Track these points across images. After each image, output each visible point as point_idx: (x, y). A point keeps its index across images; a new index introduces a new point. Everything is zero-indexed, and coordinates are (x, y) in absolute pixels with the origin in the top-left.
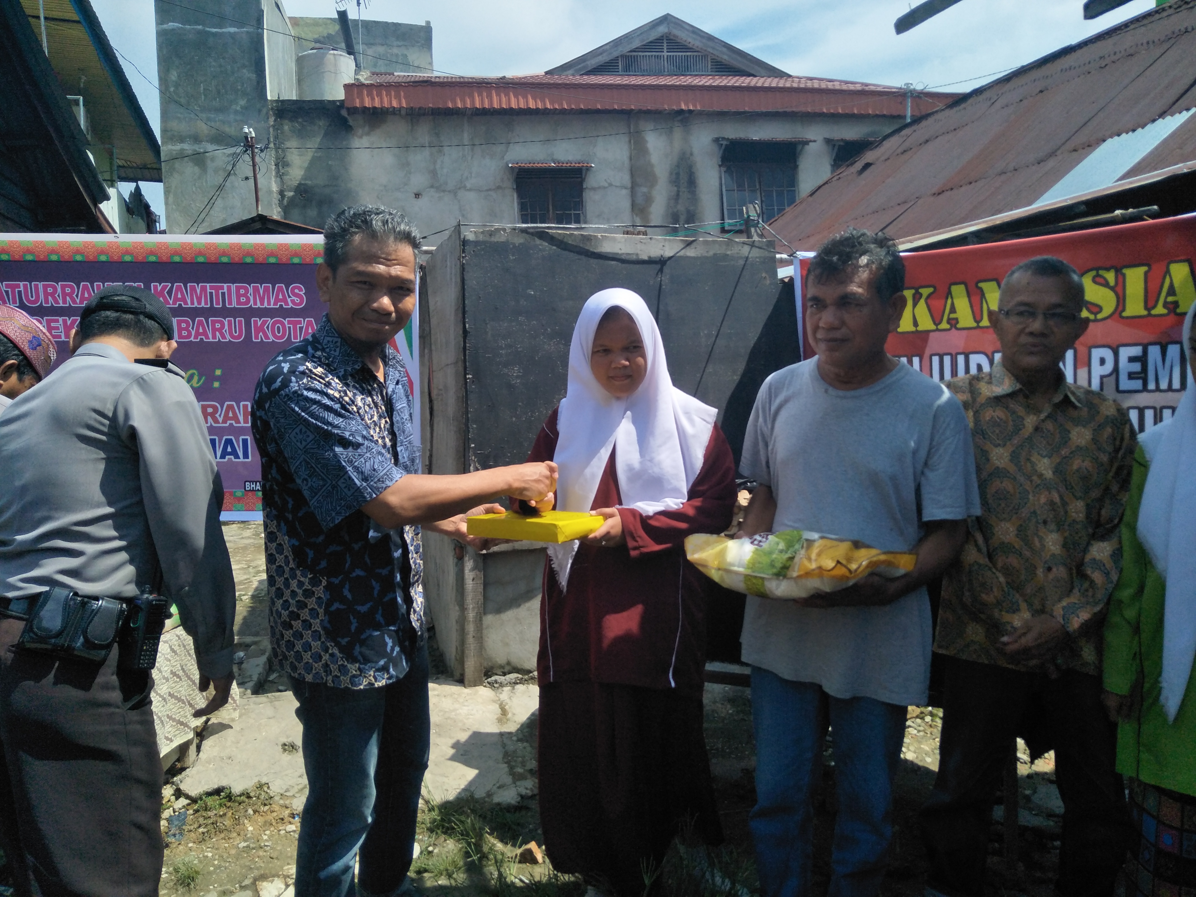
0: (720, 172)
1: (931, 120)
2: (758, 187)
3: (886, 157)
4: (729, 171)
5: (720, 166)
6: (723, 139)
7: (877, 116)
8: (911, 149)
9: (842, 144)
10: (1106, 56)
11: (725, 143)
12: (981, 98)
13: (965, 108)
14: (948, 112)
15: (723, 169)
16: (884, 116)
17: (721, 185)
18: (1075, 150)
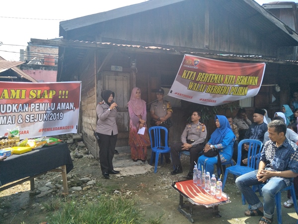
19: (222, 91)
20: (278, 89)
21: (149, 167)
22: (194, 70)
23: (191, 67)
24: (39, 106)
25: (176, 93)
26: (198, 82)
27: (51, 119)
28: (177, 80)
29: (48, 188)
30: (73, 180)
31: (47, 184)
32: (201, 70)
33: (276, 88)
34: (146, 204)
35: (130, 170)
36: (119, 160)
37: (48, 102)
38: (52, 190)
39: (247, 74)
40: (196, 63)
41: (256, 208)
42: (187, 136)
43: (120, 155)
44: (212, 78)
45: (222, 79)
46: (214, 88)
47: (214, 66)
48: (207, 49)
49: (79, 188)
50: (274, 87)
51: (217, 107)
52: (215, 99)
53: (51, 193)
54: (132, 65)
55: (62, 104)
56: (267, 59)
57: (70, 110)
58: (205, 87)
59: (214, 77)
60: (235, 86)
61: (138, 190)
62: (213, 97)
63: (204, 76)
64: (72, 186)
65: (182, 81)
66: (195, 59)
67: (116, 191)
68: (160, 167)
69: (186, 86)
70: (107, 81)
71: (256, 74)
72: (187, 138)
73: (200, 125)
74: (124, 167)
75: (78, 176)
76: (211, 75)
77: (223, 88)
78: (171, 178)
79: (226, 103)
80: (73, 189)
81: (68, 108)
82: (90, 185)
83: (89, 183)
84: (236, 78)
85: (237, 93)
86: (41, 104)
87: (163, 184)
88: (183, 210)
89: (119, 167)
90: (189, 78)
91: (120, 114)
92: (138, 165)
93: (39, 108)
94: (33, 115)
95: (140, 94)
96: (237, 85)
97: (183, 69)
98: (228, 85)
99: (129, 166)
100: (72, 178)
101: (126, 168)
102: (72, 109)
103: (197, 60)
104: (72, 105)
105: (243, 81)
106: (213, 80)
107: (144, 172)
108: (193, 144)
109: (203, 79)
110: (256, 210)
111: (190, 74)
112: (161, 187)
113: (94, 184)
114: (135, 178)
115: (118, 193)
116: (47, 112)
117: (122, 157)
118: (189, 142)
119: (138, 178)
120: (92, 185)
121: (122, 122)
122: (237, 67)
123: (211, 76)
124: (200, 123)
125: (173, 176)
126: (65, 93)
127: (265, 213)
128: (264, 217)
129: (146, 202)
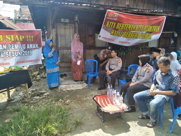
19: (134, 36)
20: (176, 35)
21: (85, 85)
22: (114, 21)
23: (112, 19)
24: (14, 46)
25: (103, 38)
26: (117, 30)
27: (24, 55)
28: (103, 28)
29: (20, 97)
30: (36, 92)
31: (20, 95)
32: (119, 21)
33: (175, 34)
34: (77, 109)
35: (73, 86)
36: (67, 80)
37: (19, 43)
38: (22, 98)
39: (152, 24)
40: (116, 16)
41: (145, 114)
42: (110, 66)
43: (68, 77)
44: (127, 27)
45: (134, 28)
46: (128, 34)
47: (128, 18)
48: (128, 7)
49: (38, 97)
50: (173, 34)
51: (130, 46)
52: (129, 41)
53: (21, 100)
54: (75, 18)
55: (30, 44)
56: (167, 13)
57: (36, 49)
58: (122, 33)
59: (128, 26)
60: (143, 32)
61: (75, 100)
62: (128, 40)
63: (122, 25)
64: (34, 96)
65: (106, 29)
66: (115, 14)
67: (60, 100)
68: (92, 85)
69: (109, 32)
70: (59, 29)
71: (159, 24)
72: (109, 67)
73: (118, 58)
74: (69, 84)
75: (40, 90)
76: (126, 24)
77: (135, 34)
78: (97, 92)
79: (137, 44)
80: (34, 98)
81: (35, 47)
82: (45, 96)
83: (45, 94)
84: (144, 27)
85: (144, 37)
86: (15, 45)
87: (91, 96)
88: (98, 114)
89: (66, 85)
90: (111, 27)
91: (68, 51)
92: (78, 84)
93: (14, 48)
94: (11, 52)
95: (79, 38)
96: (145, 32)
97: (107, 20)
98: (138, 32)
99: (73, 84)
100: (36, 91)
101: (70, 85)
102: (37, 48)
103: (116, 14)
104: (37, 46)
105: (149, 29)
106: (127, 28)
107: (81, 88)
108: (113, 71)
109: (121, 27)
110: (145, 115)
111: (111, 24)
112: (90, 98)
113: (48, 95)
114: (75, 92)
115: (61, 101)
116: (21, 50)
117: (69, 78)
118: (110, 69)
119: (77, 91)
120: (46, 95)
121: (70, 57)
122: (145, 19)
123: (126, 26)
124: (118, 57)
125: (99, 91)
126: (31, 37)
127: (151, 119)
128: (150, 121)
129: (77, 108)
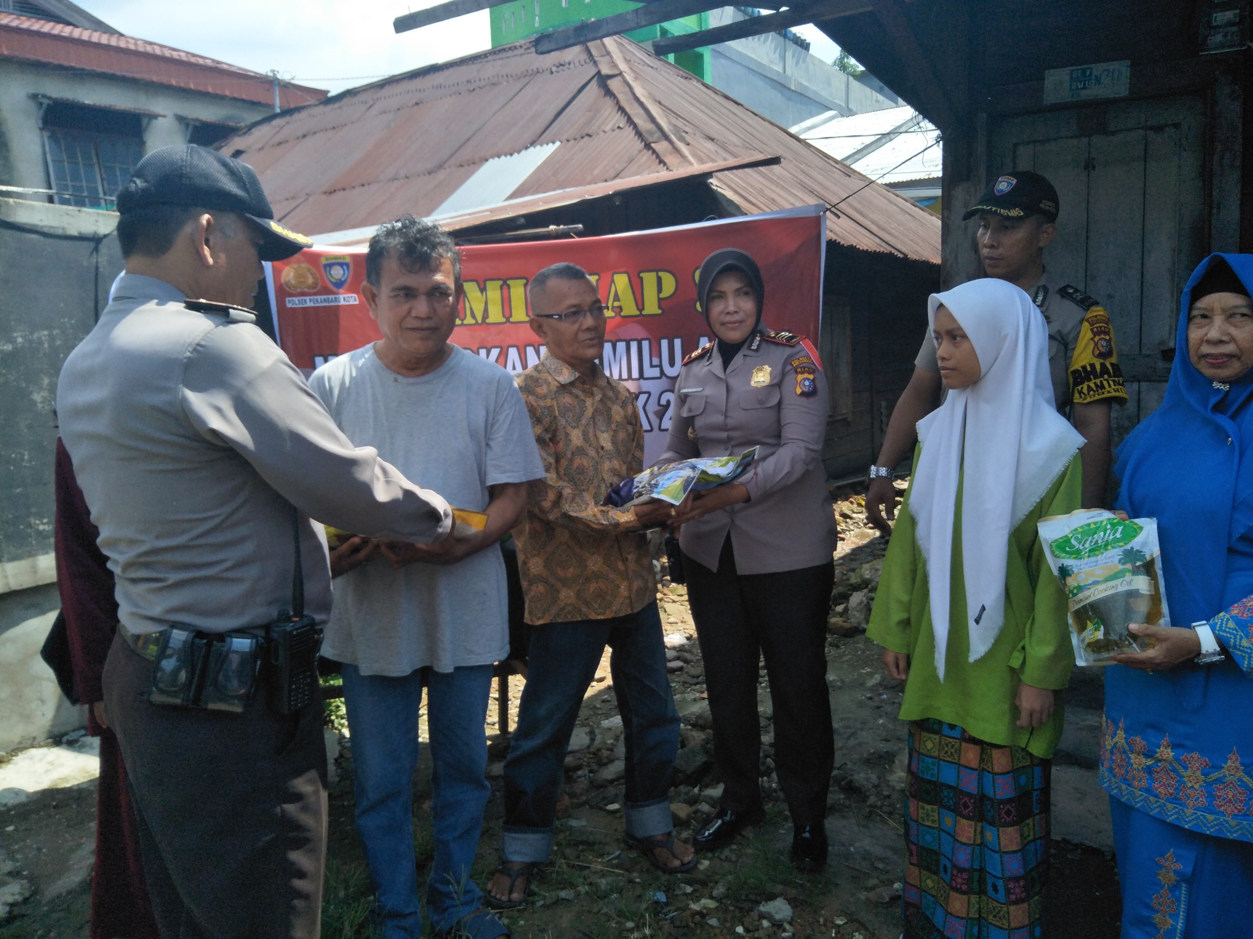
0: (42, 136)
1: (303, 114)
2: (95, 160)
3: (259, 146)
4: (53, 137)
5: (41, 129)
6: (44, 96)
7: (235, 99)
8: (287, 141)
9: (198, 124)
10: (472, 81)
11: (46, 102)
12: (356, 100)
13: (340, 108)
14: (321, 109)
15: (46, 134)
16: (243, 101)
17: (44, 153)
18: (461, 166)
37: (639, 331)
116: (646, 385)
